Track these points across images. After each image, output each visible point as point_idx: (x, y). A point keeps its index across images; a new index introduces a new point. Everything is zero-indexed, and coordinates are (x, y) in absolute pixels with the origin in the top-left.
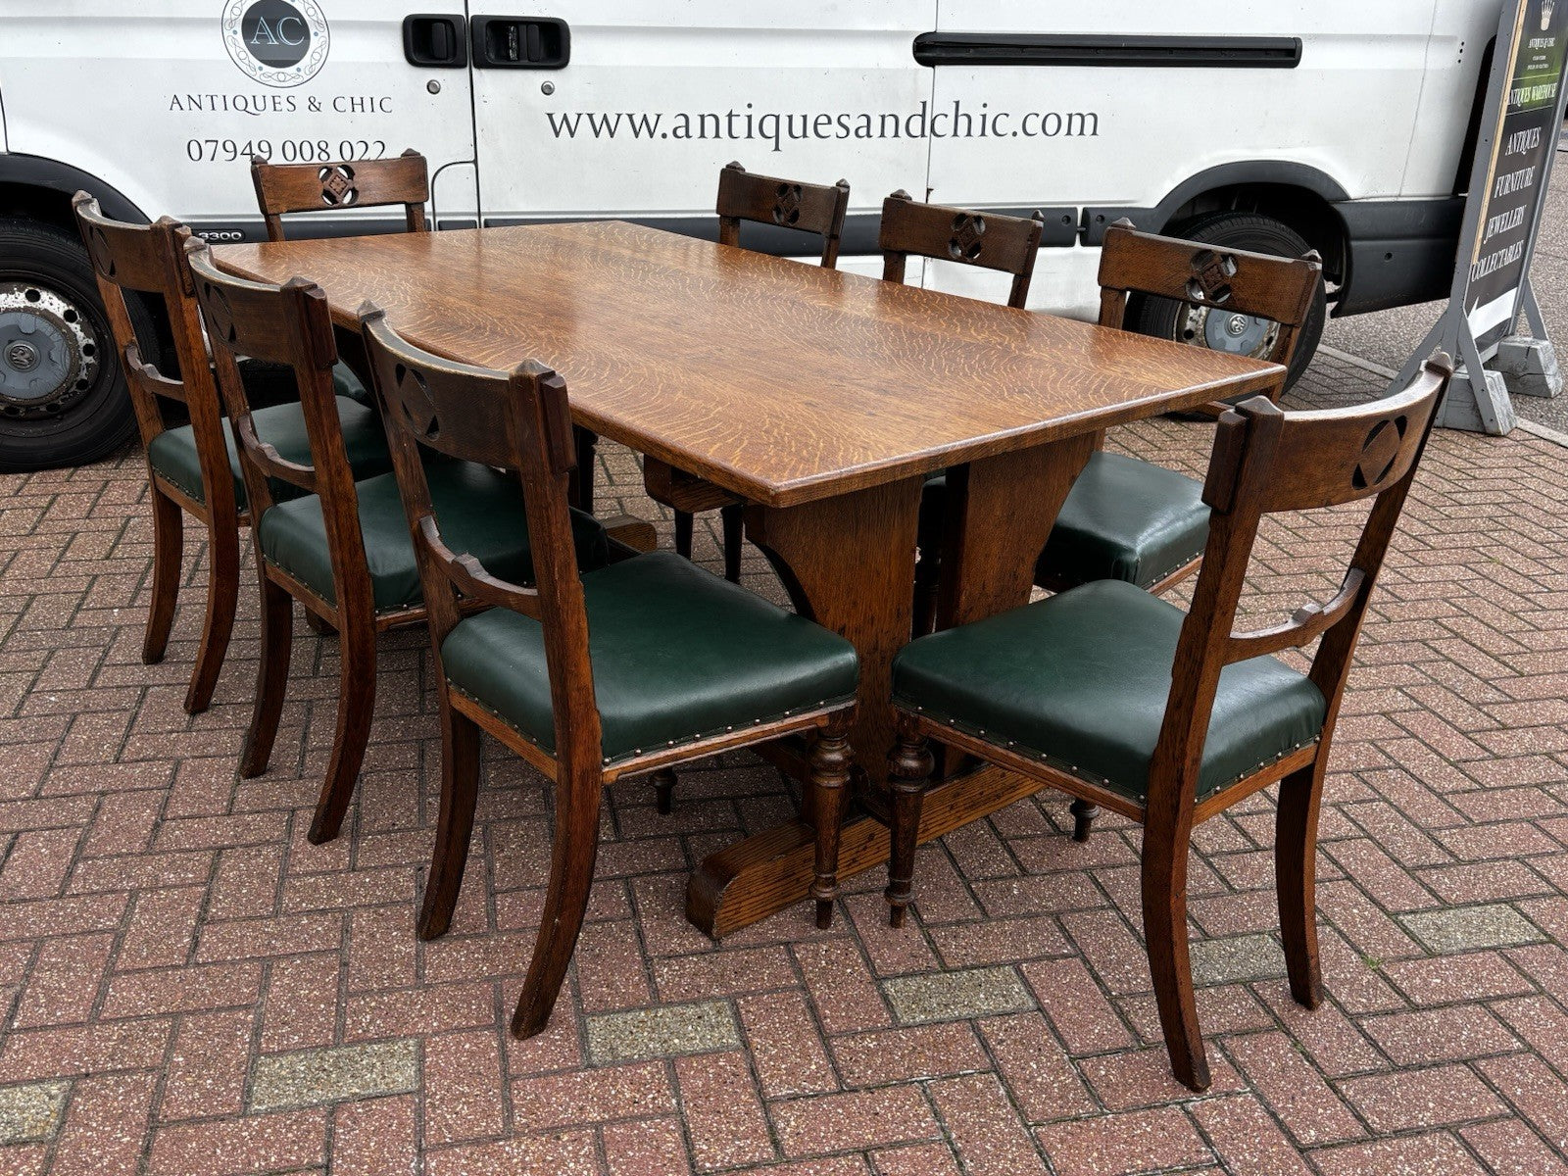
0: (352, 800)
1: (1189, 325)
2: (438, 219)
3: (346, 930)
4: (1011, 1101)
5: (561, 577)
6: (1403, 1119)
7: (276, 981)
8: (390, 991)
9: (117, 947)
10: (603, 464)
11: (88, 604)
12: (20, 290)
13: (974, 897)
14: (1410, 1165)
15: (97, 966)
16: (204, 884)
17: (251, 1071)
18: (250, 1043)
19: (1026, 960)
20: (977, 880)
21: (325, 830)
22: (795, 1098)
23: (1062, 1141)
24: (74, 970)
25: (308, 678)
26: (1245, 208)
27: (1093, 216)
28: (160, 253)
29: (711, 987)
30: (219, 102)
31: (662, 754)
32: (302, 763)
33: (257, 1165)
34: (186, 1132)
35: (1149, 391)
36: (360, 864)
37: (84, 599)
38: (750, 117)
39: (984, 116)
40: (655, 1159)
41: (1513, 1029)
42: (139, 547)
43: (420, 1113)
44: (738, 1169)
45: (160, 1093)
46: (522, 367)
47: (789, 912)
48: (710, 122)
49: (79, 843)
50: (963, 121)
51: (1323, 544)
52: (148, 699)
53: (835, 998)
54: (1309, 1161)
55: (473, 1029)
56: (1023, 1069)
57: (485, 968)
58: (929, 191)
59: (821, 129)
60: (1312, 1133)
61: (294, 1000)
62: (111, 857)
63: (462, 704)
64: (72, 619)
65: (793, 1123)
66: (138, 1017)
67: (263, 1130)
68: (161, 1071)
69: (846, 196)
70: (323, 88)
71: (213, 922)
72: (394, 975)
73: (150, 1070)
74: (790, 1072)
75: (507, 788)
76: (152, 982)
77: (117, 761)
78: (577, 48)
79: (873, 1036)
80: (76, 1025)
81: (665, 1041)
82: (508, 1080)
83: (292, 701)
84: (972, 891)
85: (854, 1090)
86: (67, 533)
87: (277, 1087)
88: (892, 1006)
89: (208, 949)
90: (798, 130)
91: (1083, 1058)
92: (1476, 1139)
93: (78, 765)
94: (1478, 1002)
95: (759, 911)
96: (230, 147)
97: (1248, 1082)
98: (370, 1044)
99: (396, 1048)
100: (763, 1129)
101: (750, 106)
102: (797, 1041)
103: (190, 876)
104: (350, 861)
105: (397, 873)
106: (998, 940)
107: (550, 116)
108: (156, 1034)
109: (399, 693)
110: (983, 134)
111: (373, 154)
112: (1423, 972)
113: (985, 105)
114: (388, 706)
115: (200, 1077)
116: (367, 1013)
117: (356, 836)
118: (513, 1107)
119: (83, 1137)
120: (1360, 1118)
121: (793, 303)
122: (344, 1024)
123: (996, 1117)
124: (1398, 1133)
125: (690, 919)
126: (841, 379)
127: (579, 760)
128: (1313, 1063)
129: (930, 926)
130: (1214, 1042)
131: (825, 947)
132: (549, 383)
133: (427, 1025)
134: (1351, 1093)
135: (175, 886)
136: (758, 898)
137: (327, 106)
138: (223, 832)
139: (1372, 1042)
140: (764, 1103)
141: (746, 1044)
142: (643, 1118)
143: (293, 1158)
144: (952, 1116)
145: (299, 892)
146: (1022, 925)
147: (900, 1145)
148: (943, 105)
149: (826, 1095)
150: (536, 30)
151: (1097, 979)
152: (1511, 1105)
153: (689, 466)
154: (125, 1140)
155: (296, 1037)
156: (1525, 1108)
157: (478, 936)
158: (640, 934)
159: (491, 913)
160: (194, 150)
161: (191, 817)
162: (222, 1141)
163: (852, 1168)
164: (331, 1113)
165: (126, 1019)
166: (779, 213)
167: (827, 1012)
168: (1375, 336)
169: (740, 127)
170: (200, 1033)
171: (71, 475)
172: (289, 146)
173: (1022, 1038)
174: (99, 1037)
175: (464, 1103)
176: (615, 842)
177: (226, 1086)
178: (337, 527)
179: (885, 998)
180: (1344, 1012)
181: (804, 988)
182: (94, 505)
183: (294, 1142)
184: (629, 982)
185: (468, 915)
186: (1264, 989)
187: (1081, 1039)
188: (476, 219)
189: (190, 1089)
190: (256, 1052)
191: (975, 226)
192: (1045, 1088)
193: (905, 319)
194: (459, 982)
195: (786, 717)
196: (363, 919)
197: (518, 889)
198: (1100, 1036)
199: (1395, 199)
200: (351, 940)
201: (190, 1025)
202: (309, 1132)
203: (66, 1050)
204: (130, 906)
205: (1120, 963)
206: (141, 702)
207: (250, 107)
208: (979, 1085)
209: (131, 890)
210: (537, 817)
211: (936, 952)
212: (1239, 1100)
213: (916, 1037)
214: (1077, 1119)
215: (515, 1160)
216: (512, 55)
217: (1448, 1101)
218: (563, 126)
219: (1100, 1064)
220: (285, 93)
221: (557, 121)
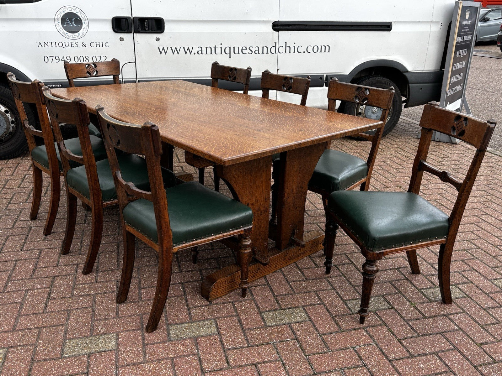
0: (96, 261)
1: (360, 111)
2: (124, 80)
3: (94, 301)
4: (301, 348)
5: (158, 188)
6: (421, 351)
7: (72, 317)
8: (108, 319)
9: (21, 307)
10: (177, 156)
11: (12, 202)
13: (291, 286)
14: (423, 364)
15: (15, 313)
16: (49, 288)
17: (64, 344)
18: (63, 336)
19: (306, 306)
20: (292, 282)
21: (88, 270)
22: (234, 349)
23: (316, 360)
24: (8, 315)
25: (83, 224)
26: (376, 74)
27: (329, 77)
28: (34, 91)
29: (208, 316)
30: (54, 44)
31: (192, 243)
32: (81, 250)
33: (65, 373)
34: (43, 363)
35: (340, 130)
36: (99, 280)
37: (11, 200)
38: (221, 48)
39: (294, 47)
40: (190, 368)
41: (455, 323)
42: (29, 184)
43: (117, 356)
44: (216, 371)
45: (35, 352)
46: (145, 124)
47: (233, 292)
48: (209, 49)
49: (9, 275)
50: (288, 48)
51: (401, 178)
52: (32, 231)
53: (247, 318)
54: (392, 364)
55: (134, 330)
56: (305, 338)
57: (138, 312)
58: (278, 70)
59: (244, 51)
60: (393, 355)
61: (77, 322)
62: (19, 280)
63: (129, 229)
64: (7, 206)
65: (233, 356)
66: (28, 329)
67: (67, 362)
68: (35, 345)
69: (250, 72)
70: (87, 40)
71: (52, 299)
72: (109, 314)
73: (32, 345)
74: (233, 341)
75: (145, 257)
76: (32, 318)
77: (21, 250)
78: (167, 27)
79: (259, 330)
80: (8, 331)
81: (194, 333)
82: (144, 345)
83: (78, 231)
84: (290, 285)
85: (252, 346)
86: (5, 180)
87: (72, 349)
88: (265, 320)
89: (50, 308)
90: (236, 51)
91: (324, 335)
92: (443, 356)
93: (9, 252)
94: (445, 315)
95: (223, 292)
96: (57, 58)
97: (374, 341)
98: (101, 335)
99: (110, 336)
100: (224, 358)
101: (221, 44)
102: (235, 331)
103: (45, 285)
104: (95, 280)
105: (110, 283)
106: (298, 300)
107: (159, 48)
108: (33, 334)
109: (112, 228)
110: (294, 52)
111: (103, 60)
112: (428, 307)
113: (295, 43)
114: (108, 232)
115: (47, 347)
116: (100, 326)
117: (97, 272)
118: (146, 353)
119: (10, 365)
120: (408, 351)
121: (233, 104)
122: (93, 329)
123: (296, 353)
124: (419, 355)
125: (202, 295)
126: (247, 127)
127: (165, 245)
128: (394, 335)
129: (277, 296)
130: (364, 329)
131: (244, 303)
132: (153, 128)
133: (119, 329)
134: (405, 343)
135: (40, 289)
136: (223, 289)
137: (88, 45)
138: (56, 271)
139: (412, 328)
140: (224, 350)
141: (219, 333)
142: (186, 356)
143: (77, 371)
144: (282, 353)
145: (79, 289)
146: (305, 295)
147: (266, 362)
148: (281, 43)
149: (244, 348)
150: (154, 21)
151: (328, 311)
152: (454, 346)
153: (198, 153)
154: (24, 366)
155: (78, 334)
156: (458, 347)
157: (136, 302)
158: (186, 301)
159: (140, 295)
160: (46, 59)
161: (45, 267)
162: (54, 366)
163: (251, 369)
164: (89, 357)
165: (24, 329)
166: (230, 77)
167: (245, 323)
168: (419, 114)
169: (218, 50)
170: (48, 333)
171: (7, 162)
172: (76, 58)
173: (305, 329)
174: (16, 335)
175: (131, 353)
176: (178, 272)
177: (56, 350)
178: (90, 175)
179: (263, 318)
180: (404, 319)
181: (238, 316)
182: (14, 171)
183: (77, 366)
184: (183, 315)
185: (132, 296)
186: (380, 313)
187: (323, 329)
188: (136, 80)
189: (44, 350)
190: (65, 339)
191: (290, 80)
192: (312, 344)
193: (267, 109)
194: (129, 316)
195: (231, 231)
196: (100, 297)
197: (149, 287)
198: (329, 328)
199: (422, 71)
200: (96, 304)
201: (44, 331)
202: (82, 363)
203: (5, 339)
204: (25, 296)
205: (336, 306)
206: (29, 232)
207: (64, 46)
208: (291, 344)
209: (26, 290)
210: (155, 265)
211: (279, 304)
212: (371, 346)
213: (272, 329)
214: (321, 353)
215: (147, 370)
216: (146, 29)
217: (435, 345)
218: (162, 51)
219: (329, 336)
220: (75, 41)
221: (161, 50)
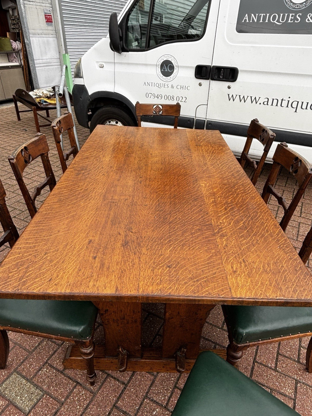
2: (197, 118)
12: (115, 121)
13: (141, 404)
30: (153, 84)
38: (289, 101)
48: (275, 102)
70: (175, 83)
78: (240, 77)
81: (17, 396)
84: (143, 402)
96: (154, 95)
101: (289, 98)
107: (229, 95)
111: (184, 100)
137: (175, 87)
141: (28, 414)
150: (229, 70)
158: (54, 353)
160: (147, 95)
166: (261, 137)
169: (285, 103)
172: (166, 96)
181: (63, 404)
184: (35, 367)
188: (205, 120)
191: (299, 163)
207: (159, 86)
216: (221, 77)
218: (231, 98)
220: (167, 83)
221: (230, 96)
